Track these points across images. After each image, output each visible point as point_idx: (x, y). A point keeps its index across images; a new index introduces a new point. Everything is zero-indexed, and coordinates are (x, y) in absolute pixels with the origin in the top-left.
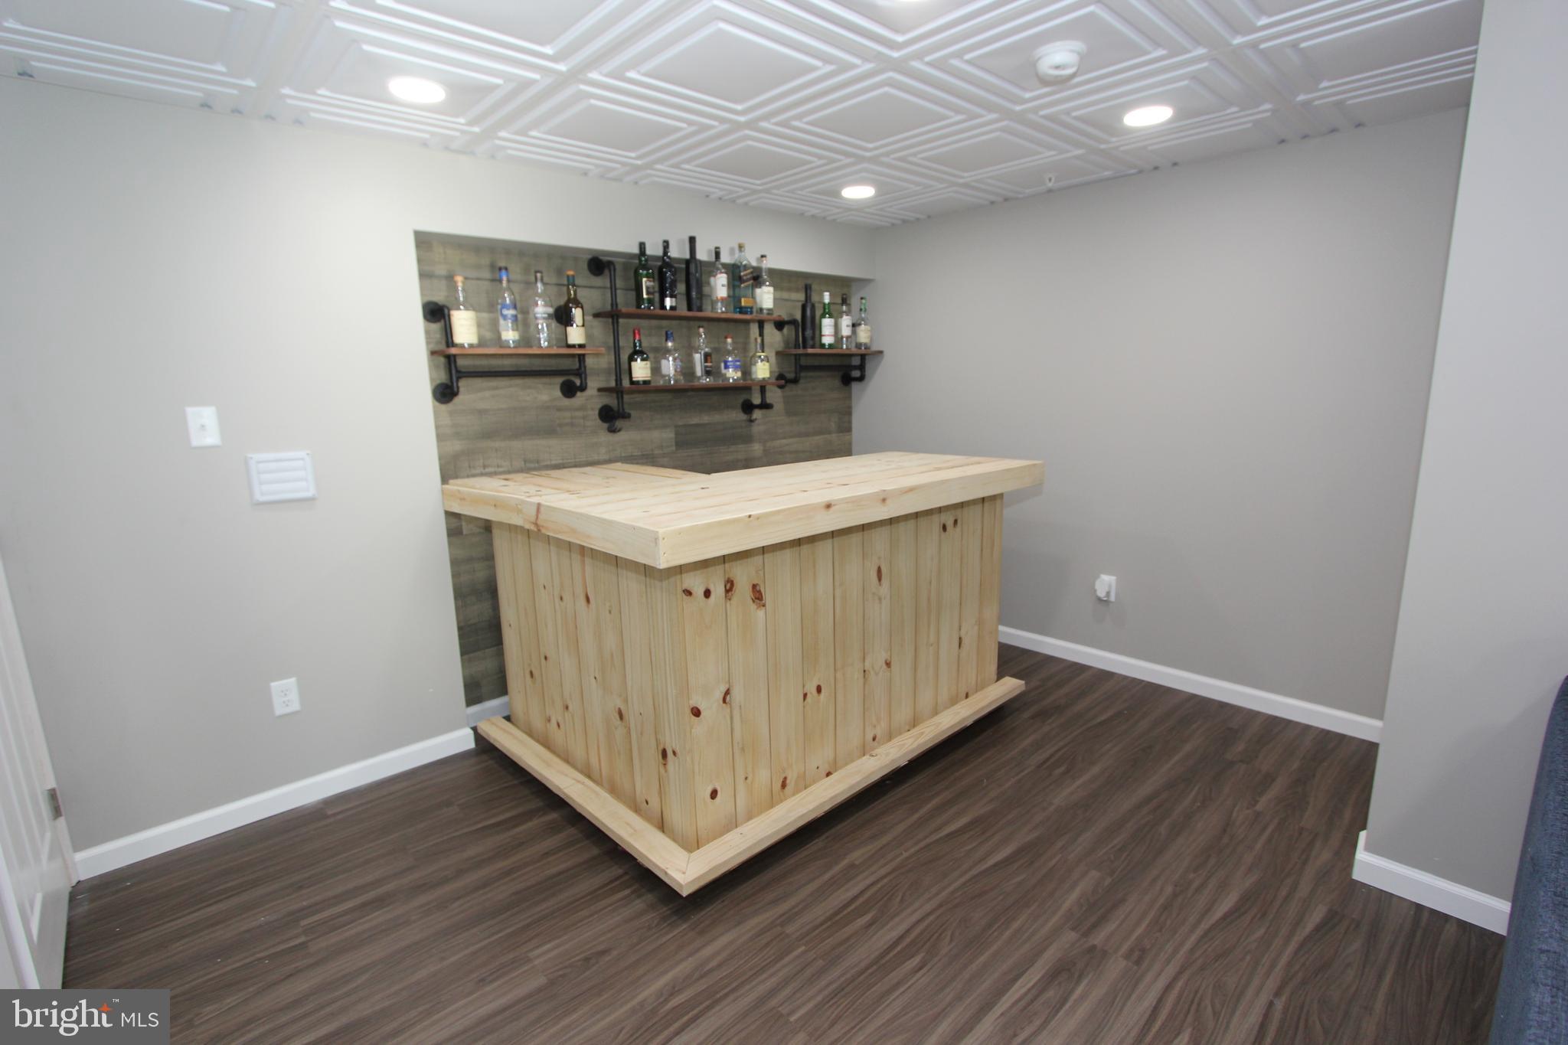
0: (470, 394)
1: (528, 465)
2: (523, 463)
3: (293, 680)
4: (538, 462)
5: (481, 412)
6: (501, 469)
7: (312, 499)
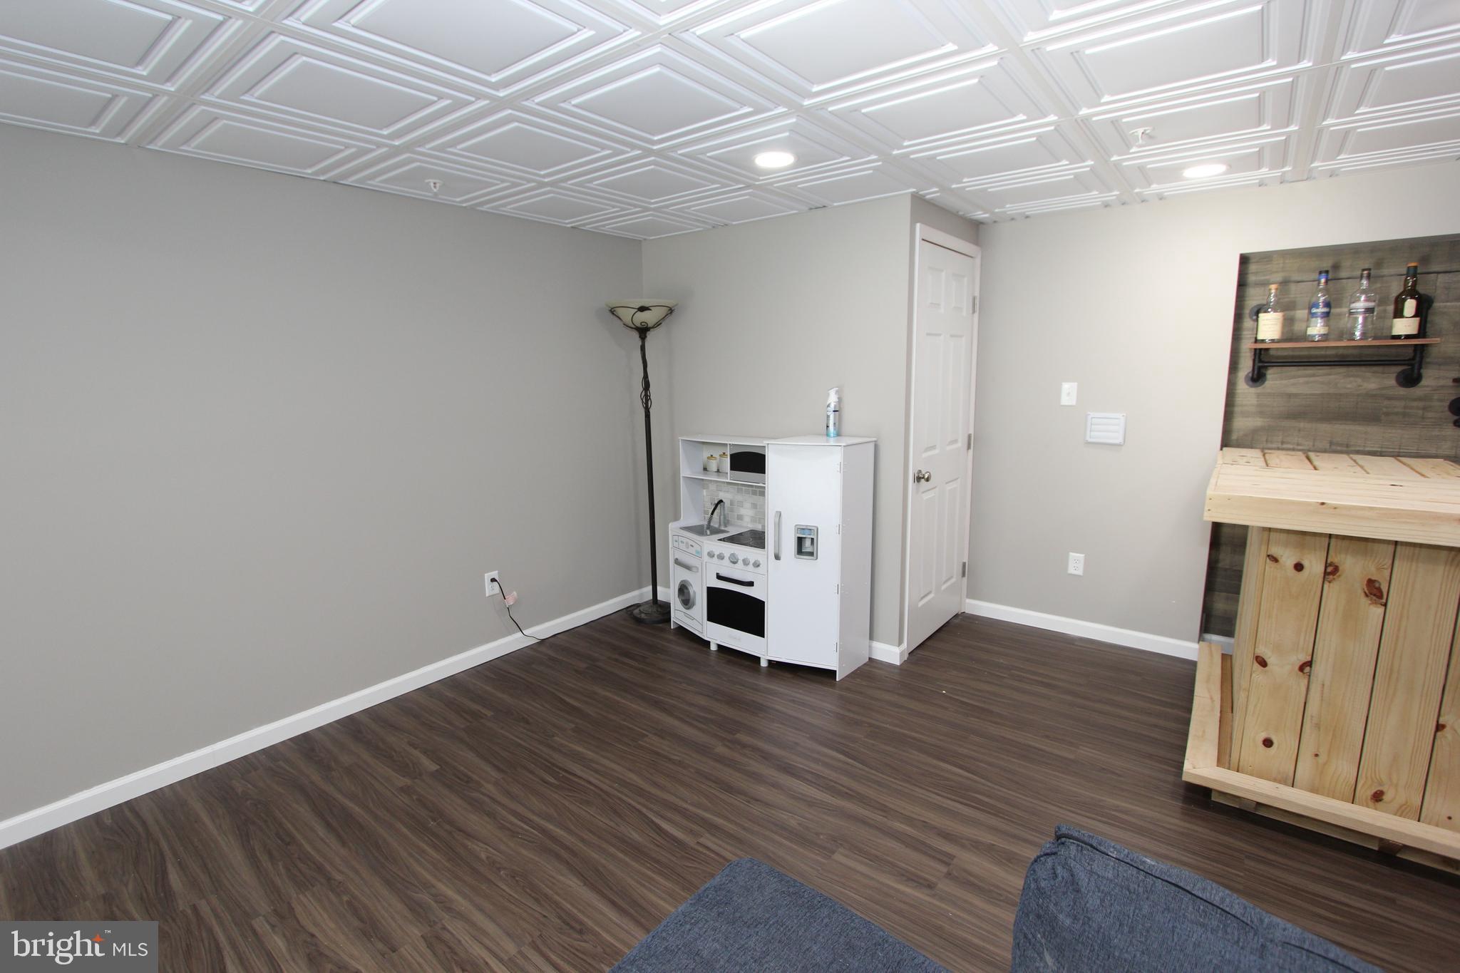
0: (1275, 379)
1: (1334, 447)
2: (1328, 445)
3: (1083, 555)
4: (1347, 446)
5: (1290, 396)
6: (1300, 447)
7: (1119, 445)
